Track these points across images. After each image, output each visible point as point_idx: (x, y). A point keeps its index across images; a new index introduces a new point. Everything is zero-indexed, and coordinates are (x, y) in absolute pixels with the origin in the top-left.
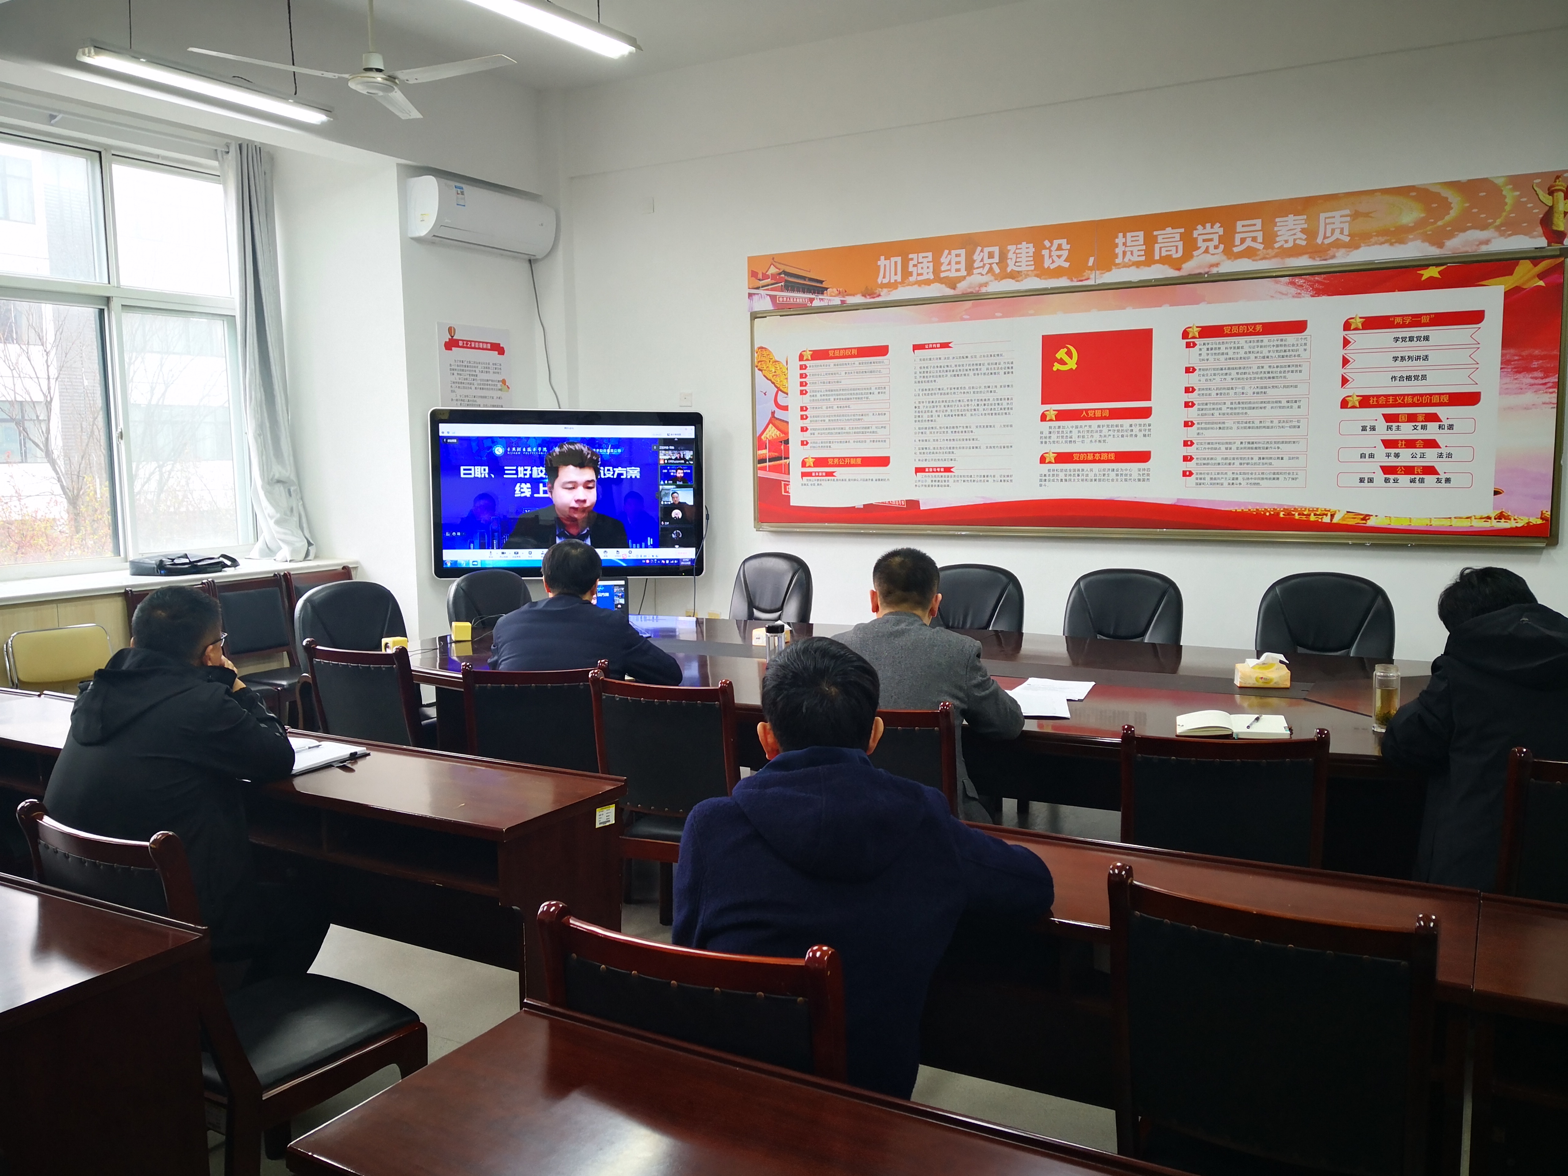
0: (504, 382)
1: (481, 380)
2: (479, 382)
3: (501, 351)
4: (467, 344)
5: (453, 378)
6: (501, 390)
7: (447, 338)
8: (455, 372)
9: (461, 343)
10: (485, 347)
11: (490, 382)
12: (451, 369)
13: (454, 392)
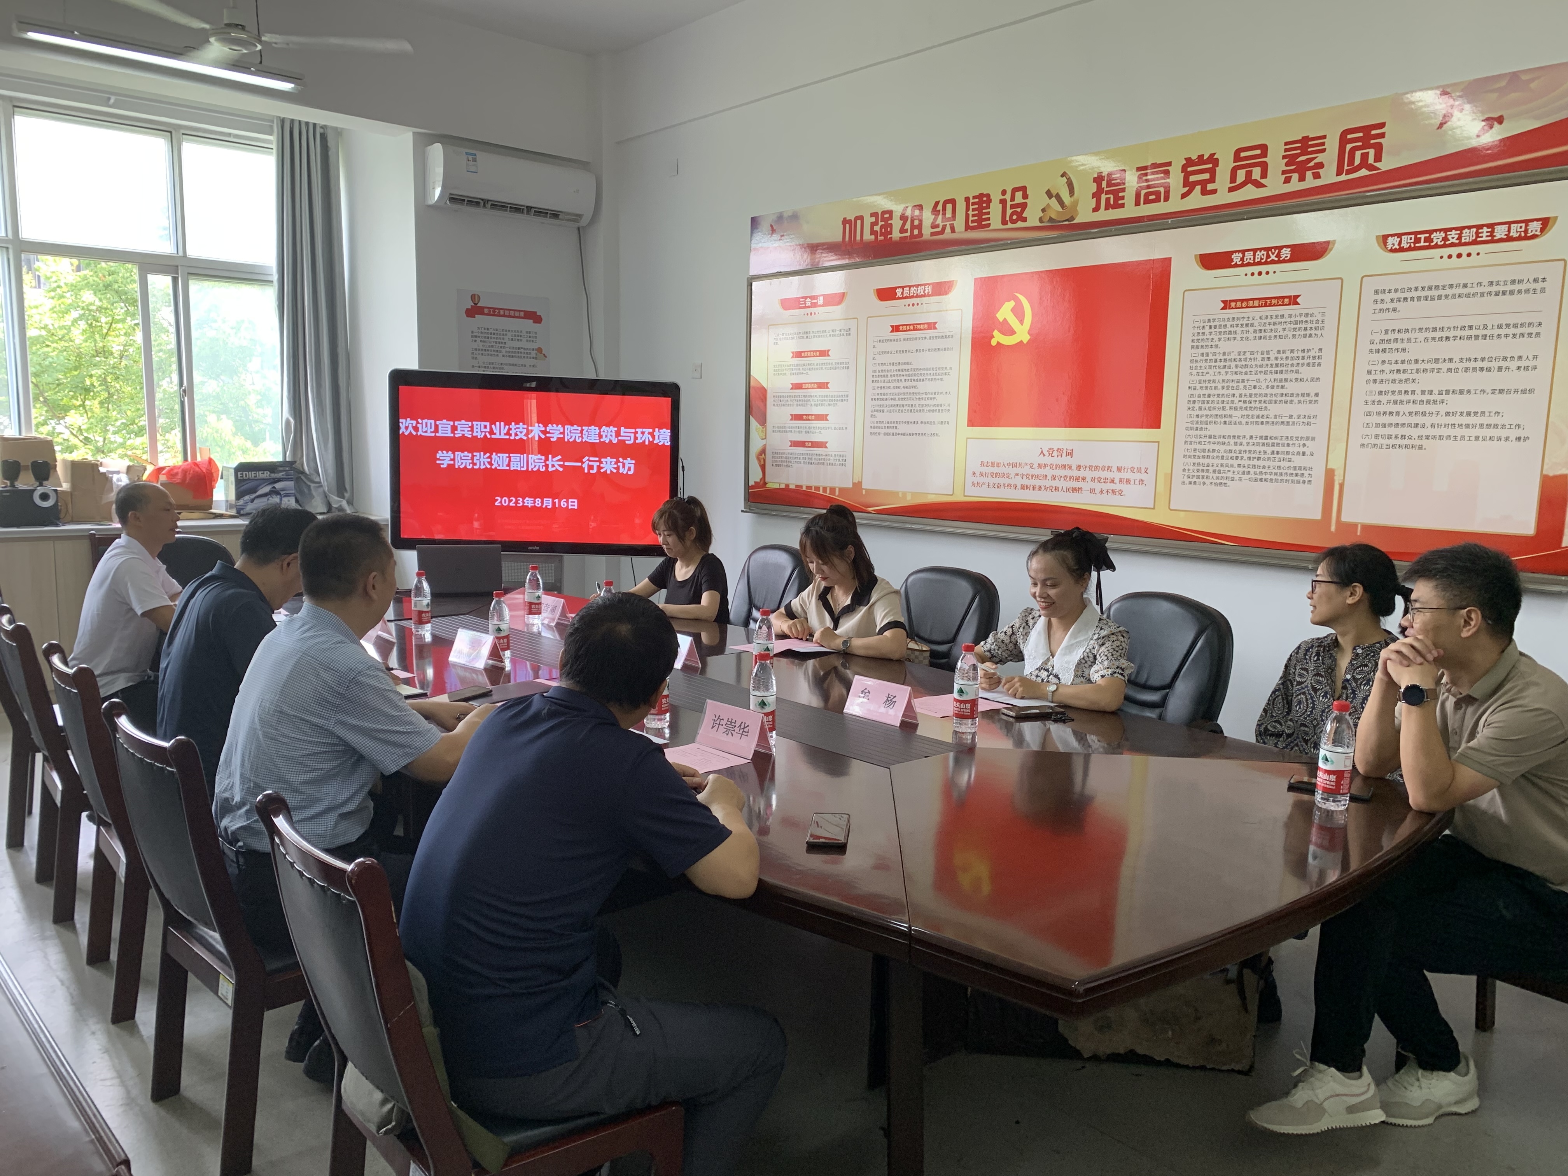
0: (540, 350)
1: (510, 348)
2: (508, 350)
3: (535, 318)
4: (494, 312)
5: (475, 345)
6: (536, 358)
7: (469, 304)
8: (478, 340)
9: (486, 311)
10: (517, 314)
11: (522, 350)
12: (472, 336)
13: (476, 358)
